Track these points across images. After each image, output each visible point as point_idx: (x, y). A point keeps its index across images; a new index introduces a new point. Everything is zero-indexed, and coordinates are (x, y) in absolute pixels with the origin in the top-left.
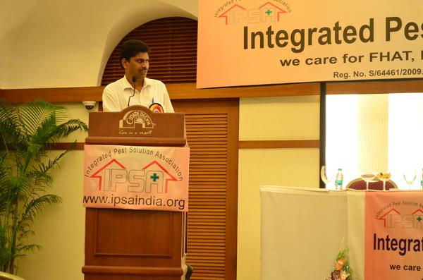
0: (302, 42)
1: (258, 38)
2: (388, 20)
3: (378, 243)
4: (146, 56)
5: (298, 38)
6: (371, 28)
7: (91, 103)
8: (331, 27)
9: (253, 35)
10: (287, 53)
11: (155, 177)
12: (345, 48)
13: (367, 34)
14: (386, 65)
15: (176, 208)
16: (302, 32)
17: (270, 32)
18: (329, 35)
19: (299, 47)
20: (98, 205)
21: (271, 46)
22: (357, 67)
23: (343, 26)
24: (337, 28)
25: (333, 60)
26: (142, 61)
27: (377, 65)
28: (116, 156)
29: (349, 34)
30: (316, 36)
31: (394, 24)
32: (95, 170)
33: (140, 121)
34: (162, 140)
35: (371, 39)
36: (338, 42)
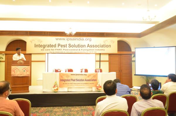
0: (45, 47)
1: (37, 46)
2: (58, 44)
3: (61, 80)
4: (20, 50)
5: (44, 46)
6: (56, 45)
7: (4, 54)
8: (49, 45)
9: (36, 45)
10: (42, 48)
11: (24, 71)
12: (51, 48)
13: (55, 46)
14: (58, 51)
15: (28, 76)
16: (45, 45)
17: (39, 45)
18: (49, 46)
19: (44, 48)
20: (14, 76)
21: (39, 47)
22: (53, 51)
23: (51, 45)
24: (50, 45)
25: (50, 50)
26: (19, 51)
27: (57, 51)
28: (17, 68)
29: (52, 46)
30: (47, 46)
31: (59, 45)
32: (14, 70)
33: (21, 62)
34: (26, 65)
35: (56, 47)
36: (50, 47)
